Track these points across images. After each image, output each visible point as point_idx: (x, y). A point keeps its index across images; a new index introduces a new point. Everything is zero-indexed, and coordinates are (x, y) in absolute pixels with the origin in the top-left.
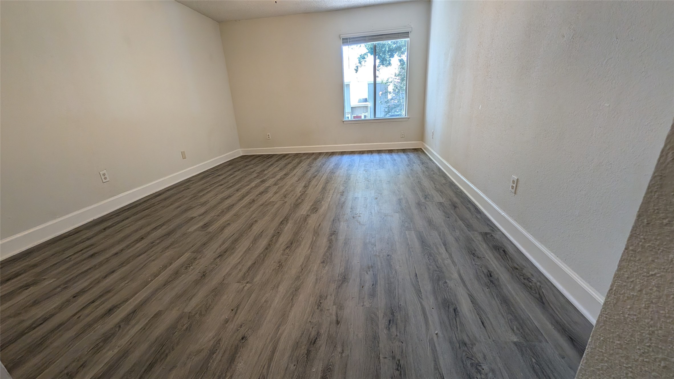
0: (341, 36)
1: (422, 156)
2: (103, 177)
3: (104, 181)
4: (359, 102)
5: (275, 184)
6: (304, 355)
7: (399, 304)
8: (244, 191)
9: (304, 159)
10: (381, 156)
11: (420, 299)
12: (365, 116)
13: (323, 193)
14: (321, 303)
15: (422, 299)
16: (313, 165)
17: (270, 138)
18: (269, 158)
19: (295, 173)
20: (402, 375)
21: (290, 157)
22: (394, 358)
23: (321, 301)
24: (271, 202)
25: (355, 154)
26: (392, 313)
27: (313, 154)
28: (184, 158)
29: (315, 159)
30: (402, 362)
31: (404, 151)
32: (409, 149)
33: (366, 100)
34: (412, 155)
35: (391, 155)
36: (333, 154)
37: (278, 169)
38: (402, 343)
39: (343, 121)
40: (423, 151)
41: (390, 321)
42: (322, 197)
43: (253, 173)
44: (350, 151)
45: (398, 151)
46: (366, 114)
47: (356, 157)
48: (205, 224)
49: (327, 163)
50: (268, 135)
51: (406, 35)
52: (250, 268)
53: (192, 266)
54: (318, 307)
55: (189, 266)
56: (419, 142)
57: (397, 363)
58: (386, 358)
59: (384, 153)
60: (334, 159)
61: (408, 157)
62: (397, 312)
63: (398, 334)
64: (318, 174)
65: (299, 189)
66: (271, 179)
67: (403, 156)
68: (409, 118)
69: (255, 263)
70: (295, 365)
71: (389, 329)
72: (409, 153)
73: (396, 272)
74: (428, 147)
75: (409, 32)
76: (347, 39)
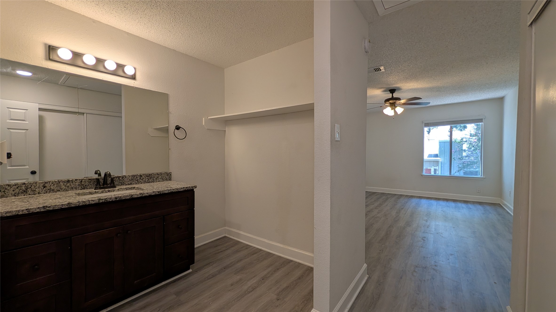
0: (424, 122)
1: (500, 210)
4: (428, 157)
5: (376, 208)
9: (390, 197)
10: (456, 204)
12: (435, 170)
16: (398, 202)
19: (386, 204)
21: (378, 194)
22: (468, 281)
25: (432, 199)
26: (467, 270)
27: (395, 195)
29: (399, 198)
30: (473, 283)
31: (480, 203)
32: (484, 202)
33: (436, 156)
34: (488, 208)
35: (467, 205)
36: (412, 197)
39: (422, 175)
40: (502, 206)
41: (466, 273)
44: (427, 197)
45: (474, 203)
46: (437, 168)
47: (434, 202)
49: (409, 202)
51: (480, 120)
56: (498, 198)
57: (470, 283)
58: (464, 280)
59: (460, 202)
60: (414, 201)
61: (485, 209)
64: (404, 208)
65: (394, 213)
66: (371, 205)
67: (480, 207)
68: (484, 178)
72: (485, 206)
74: (506, 203)
75: (483, 119)
76: (428, 123)
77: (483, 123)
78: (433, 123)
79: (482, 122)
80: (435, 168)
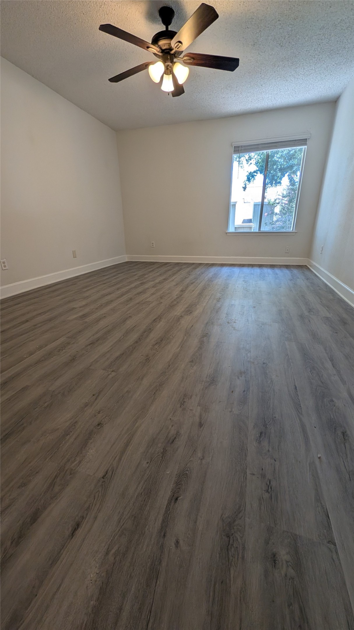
0: (233, 144)
1: (307, 273)
2: (3, 265)
3: (4, 268)
4: (243, 223)
5: (154, 287)
6: (159, 454)
7: (274, 416)
8: (124, 290)
9: (184, 268)
10: (262, 270)
11: (299, 414)
13: (199, 298)
14: (184, 402)
15: (302, 414)
16: (192, 273)
17: (154, 246)
18: (151, 265)
19: (174, 279)
20: (273, 499)
21: (171, 265)
22: (263, 476)
23: (185, 400)
24: (147, 301)
25: (235, 266)
26: (265, 426)
27: (193, 264)
28: (75, 257)
29: (195, 268)
30: (273, 484)
31: (287, 267)
32: (292, 265)
33: (250, 221)
34: (295, 271)
35: (273, 269)
36: (213, 265)
37: (158, 274)
38: (275, 461)
39: (226, 233)
40: (308, 268)
41: (261, 433)
42: (198, 302)
43: (134, 276)
44: (230, 264)
45: (281, 266)
47: (236, 270)
48: (83, 315)
49: (206, 272)
50: (153, 243)
51: (303, 142)
52: (117, 358)
53: (64, 349)
54: (181, 406)
55: (62, 349)
56: (305, 258)
57: (267, 484)
58: (254, 475)
59: (266, 267)
60: (213, 270)
61: (292, 273)
62: (270, 424)
63: (270, 450)
64: (196, 281)
65: (176, 292)
66: (150, 282)
67: (286, 271)
68: (296, 232)
69: (123, 354)
70: (148, 463)
71: (260, 442)
72: (292, 269)
73: (272, 381)
74: (315, 263)
75: (307, 139)
76: (239, 146)
77: (306, 147)
78: (245, 146)
79: (305, 144)
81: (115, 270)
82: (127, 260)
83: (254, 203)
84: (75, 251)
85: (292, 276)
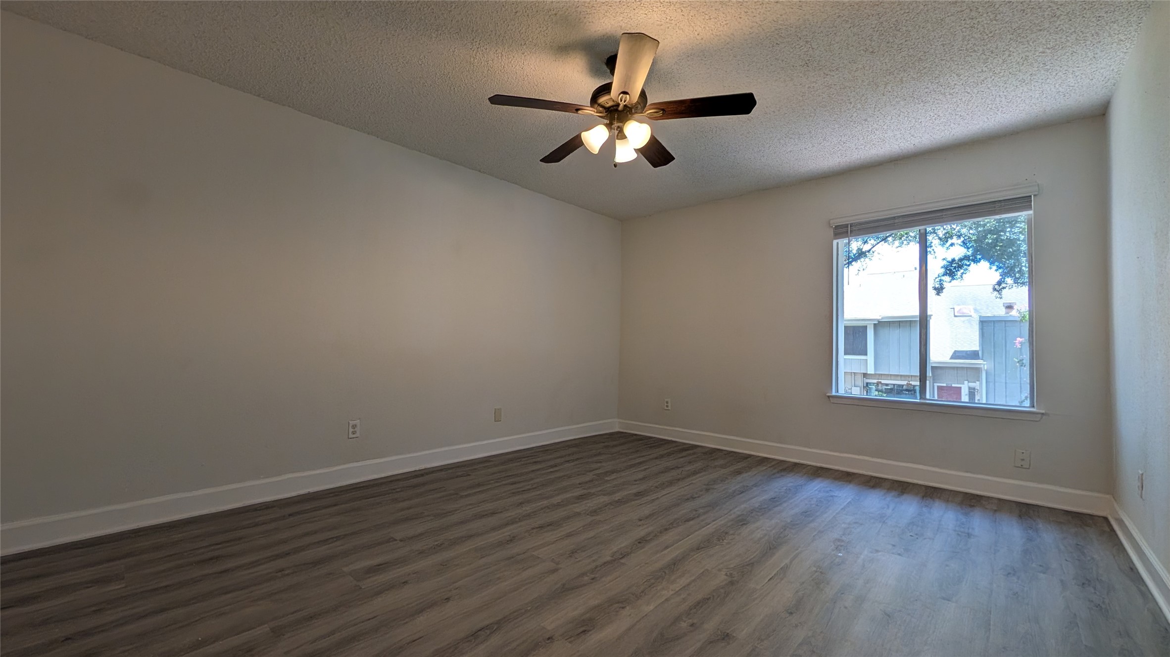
0: (829, 221)
2: (351, 430)
3: (351, 436)
4: (952, 358)
5: (592, 513)
8: (527, 509)
12: (972, 393)
16: (716, 487)
17: (670, 408)
18: (654, 446)
19: (659, 496)
25: (850, 482)
28: (497, 419)
31: (1026, 511)
33: (974, 355)
36: (793, 468)
37: (640, 476)
39: (829, 397)
40: (1113, 530)
43: (588, 473)
44: (842, 472)
46: (976, 385)
47: (845, 495)
49: (755, 488)
50: (667, 403)
51: (1023, 202)
60: (782, 485)
61: (1030, 539)
64: (705, 513)
65: (622, 544)
66: (599, 497)
67: (1012, 529)
72: (1041, 525)
74: (1127, 521)
75: (1031, 196)
76: (846, 226)
77: (1031, 212)
78: (861, 224)
79: (1029, 208)
80: (972, 385)
81: (575, 449)
82: (617, 429)
83: (980, 317)
84: (500, 410)
85: (1026, 552)
